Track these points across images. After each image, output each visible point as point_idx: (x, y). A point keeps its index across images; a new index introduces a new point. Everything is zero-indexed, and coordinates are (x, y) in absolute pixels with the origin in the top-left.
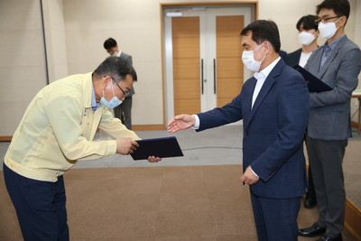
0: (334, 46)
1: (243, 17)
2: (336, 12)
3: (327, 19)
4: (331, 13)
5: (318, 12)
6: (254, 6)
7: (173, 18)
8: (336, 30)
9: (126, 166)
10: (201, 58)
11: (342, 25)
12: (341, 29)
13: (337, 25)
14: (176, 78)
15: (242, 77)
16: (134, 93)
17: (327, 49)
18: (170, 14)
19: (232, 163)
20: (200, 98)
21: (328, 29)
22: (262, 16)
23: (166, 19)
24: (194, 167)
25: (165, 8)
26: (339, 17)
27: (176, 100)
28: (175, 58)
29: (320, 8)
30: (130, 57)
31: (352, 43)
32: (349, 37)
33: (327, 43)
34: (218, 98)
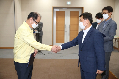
0: (108, 22)
1: (78, 12)
2: (108, 11)
3: (105, 13)
4: (107, 11)
5: (103, 11)
6: (82, 8)
7: (57, 11)
8: (108, 17)
9: (39, 58)
10: (65, 24)
11: (110, 15)
12: (110, 16)
13: (109, 15)
14: (57, 30)
15: (78, 31)
16: (43, 34)
17: (105, 23)
18: (56, 10)
19: (74, 58)
20: (64, 37)
21: (106, 16)
22: (85, 12)
23: (54, 12)
24: (61, 59)
25: (54, 8)
26: (109, 13)
27: (56, 37)
28: (57, 24)
29: (103, 9)
30: (42, 23)
31: (113, 21)
32: (112, 19)
33: (105, 21)
34: (70, 37)
